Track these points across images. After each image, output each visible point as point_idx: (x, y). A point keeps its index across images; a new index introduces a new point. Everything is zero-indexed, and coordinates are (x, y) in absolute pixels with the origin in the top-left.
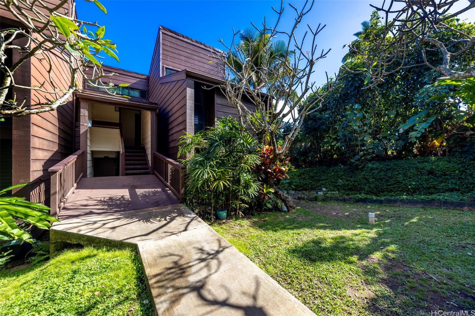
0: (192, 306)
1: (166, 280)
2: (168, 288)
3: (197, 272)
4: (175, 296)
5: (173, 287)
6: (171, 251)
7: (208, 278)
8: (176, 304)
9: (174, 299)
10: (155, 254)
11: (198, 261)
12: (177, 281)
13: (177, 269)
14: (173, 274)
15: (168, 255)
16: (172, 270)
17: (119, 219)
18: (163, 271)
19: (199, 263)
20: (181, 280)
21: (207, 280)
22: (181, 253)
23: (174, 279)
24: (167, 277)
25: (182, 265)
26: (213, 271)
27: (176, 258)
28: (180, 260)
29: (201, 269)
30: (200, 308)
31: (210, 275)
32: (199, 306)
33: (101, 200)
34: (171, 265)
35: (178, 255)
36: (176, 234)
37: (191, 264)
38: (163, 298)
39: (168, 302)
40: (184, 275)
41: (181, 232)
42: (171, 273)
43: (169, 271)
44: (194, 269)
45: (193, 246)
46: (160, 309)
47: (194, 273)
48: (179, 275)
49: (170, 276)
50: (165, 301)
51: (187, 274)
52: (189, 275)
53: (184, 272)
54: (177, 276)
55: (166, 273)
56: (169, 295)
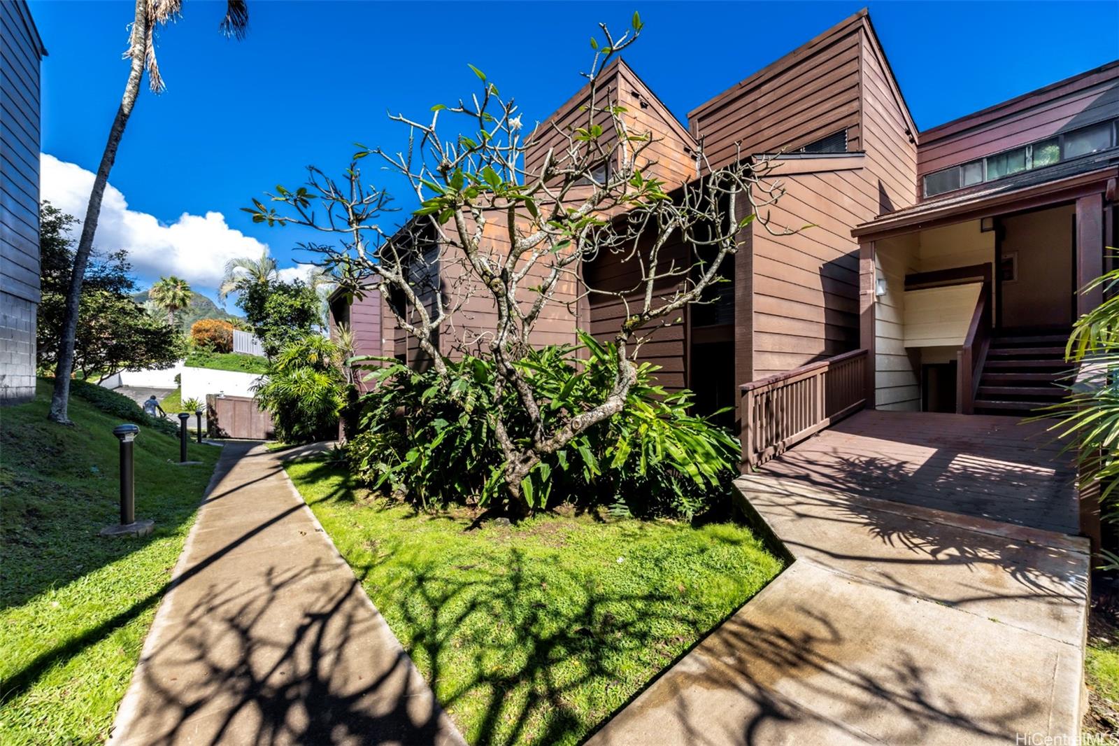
0: (716, 714)
1: (749, 644)
2: (732, 655)
3: (819, 691)
4: (722, 673)
5: (740, 661)
6: (832, 614)
7: (818, 723)
8: (705, 684)
9: (715, 675)
10: (796, 597)
11: (854, 678)
12: (760, 662)
13: (790, 647)
14: (771, 648)
15: (816, 613)
16: (781, 643)
17: (833, 504)
18: (766, 628)
19: (853, 683)
20: (768, 668)
21: (811, 722)
22: (846, 633)
23: (761, 655)
24: (757, 642)
25: (809, 651)
26: (855, 728)
27: (821, 631)
28: (823, 641)
29: (835, 696)
30: (721, 730)
31: (837, 725)
32: (726, 727)
33: (847, 460)
34: (791, 633)
35: (834, 632)
36: (907, 594)
37: (829, 667)
38: (706, 658)
39: (702, 670)
40: (787, 667)
41: (926, 598)
42: (771, 643)
43: (773, 638)
44: (819, 680)
45: (903, 646)
46: (684, 664)
47: (807, 685)
48: (778, 659)
49: (764, 646)
50: (703, 664)
51: (794, 671)
52: (793, 677)
53: (794, 665)
54: (772, 656)
55: (765, 636)
56: (718, 664)
